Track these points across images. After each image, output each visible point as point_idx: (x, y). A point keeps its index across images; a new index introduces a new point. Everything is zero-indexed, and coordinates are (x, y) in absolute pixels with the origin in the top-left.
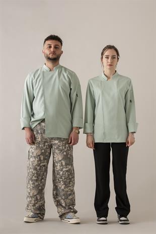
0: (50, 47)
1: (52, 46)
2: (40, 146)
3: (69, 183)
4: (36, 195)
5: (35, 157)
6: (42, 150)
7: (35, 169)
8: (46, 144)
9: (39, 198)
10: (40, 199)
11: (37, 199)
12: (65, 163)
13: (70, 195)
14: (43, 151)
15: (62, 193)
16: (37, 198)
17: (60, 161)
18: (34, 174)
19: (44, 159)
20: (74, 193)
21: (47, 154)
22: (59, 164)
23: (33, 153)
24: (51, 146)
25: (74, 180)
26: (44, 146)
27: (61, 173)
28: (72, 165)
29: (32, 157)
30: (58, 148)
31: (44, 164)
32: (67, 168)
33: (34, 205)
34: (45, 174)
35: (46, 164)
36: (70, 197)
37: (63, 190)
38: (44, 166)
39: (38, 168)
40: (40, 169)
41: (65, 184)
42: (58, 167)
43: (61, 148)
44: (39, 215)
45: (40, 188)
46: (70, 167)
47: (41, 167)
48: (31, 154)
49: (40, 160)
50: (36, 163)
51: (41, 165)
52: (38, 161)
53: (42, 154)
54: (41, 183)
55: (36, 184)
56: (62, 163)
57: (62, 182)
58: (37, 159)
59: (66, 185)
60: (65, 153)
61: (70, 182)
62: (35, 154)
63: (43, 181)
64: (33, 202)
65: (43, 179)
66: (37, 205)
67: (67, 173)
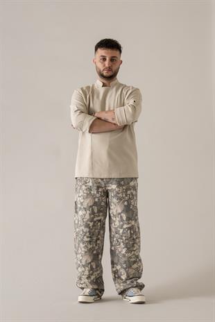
0: (104, 59)
1: (108, 59)
2: (92, 192)
3: (133, 246)
4: (90, 263)
5: (85, 209)
6: (94, 199)
7: (87, 226)
8: (100, 190)
9: (94, 267)
10: (96, 268)
11: (92, 269)
12: (127, 218)
13: (135, 262)
14: (96, 200)
15: (123, 260)
16: (91, 267)
17: (119, 214)
18: (86, 233)
19: (99, 211)
20: (140, 260)
21: (103, 204)
22: (118, 219)
23: (82, 204)
24: (106, 194)
25: (139, 242)
26: (98, 192)
27: (121, 231)
28: (136, 220)
29: (80, 208)
30: (115, 196)
31: (99, 218)
32: (129, 223)
33: (88, 277)
34: (102, 232)
35: (102, 218)
36: (135, 266)
37: (124, 256)
38: (100, 221)
39: (91, 224)
40: (93, 226)
41: (126, 247)
42: (117, 223)
43: (120, 195)
44: (97, 292)
45: (95, 252)
46: (133, 222)
47: (95, 222)
48: (79, 206)
49: (93, 213)
50: (87, 217)
51: (95, 219)
52: (90, 215)
53: (95, 204)
54: (96, 245)
55: (90, 246)
56: (121, 217)
57: (122, 244)
58: (88, 212)
59: (128, 249)
60: (126, 203)
61: (134, 244)
62: (85, 205)
63: (98, 242)
64: (87, 273)
65: (98, 239)
66: (93, 277)
67: (129, 231)
